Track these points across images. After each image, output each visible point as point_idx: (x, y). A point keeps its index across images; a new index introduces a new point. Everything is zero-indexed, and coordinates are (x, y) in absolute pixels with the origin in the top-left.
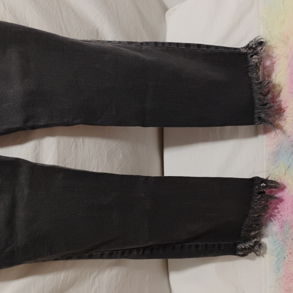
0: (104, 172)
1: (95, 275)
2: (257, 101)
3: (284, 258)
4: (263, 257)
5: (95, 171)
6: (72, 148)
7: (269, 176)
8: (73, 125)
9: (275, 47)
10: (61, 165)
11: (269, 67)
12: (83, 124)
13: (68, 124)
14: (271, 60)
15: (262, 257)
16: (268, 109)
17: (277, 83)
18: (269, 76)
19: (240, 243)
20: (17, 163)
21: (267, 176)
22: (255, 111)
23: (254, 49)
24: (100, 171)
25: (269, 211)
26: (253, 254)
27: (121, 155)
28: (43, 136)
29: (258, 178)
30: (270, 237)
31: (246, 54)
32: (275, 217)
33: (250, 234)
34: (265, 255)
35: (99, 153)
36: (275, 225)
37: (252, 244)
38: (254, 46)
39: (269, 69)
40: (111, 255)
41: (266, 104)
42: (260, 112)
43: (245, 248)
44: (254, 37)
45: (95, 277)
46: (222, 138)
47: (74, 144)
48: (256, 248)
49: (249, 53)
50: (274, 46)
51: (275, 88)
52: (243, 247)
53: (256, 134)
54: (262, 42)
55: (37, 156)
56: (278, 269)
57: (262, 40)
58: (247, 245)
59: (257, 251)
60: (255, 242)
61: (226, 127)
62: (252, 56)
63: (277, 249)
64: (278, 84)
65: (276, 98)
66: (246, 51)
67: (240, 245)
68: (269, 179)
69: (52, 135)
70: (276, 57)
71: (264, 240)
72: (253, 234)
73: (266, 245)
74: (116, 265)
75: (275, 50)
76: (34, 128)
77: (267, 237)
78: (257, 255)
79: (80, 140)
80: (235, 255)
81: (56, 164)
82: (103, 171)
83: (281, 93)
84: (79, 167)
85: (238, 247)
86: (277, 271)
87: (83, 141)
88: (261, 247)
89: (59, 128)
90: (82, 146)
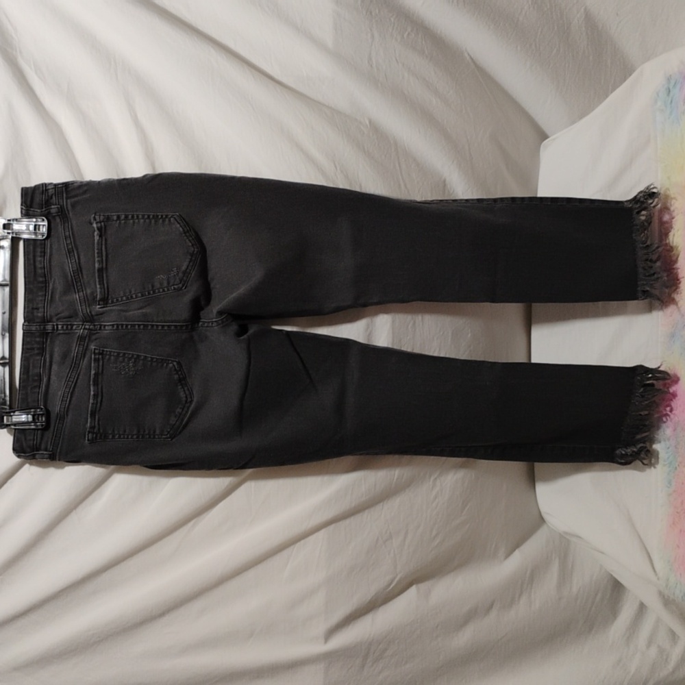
0: (447, 356)
1: (436, 476)
2: (640, 270)
3: (676, 468)
4: (655, 467)
5: (436, 354)
6: (409, 327)
7: (661, 365)
8: (409, 302)
9: (675, 198)
10: (396, 347)
11: (666, 222)
12: (421, 300)
13: (403, 301)
14: (669, 213)
15: (652, 468)
16: (654, 280)
17: (675, 244)
18: (667, 235)
19: (619, 448)
20: (346, 344)
21: (659, 365)
22: (639, 283)
23: (643, 202)
24: (442, 355)
25: (661, 409)
26: (638, 463)
27: (470, 335)
28: (376, 313)
29: (641, 367)
30: (663, 443)
31: (631, 210)
32: (668, 418)
33: (634, 437)
34: (656, 466)
35: (441, 333)
36: (668, 427)
37: (635, 450)
38: (642, 199)
39: (666, 225)
40: (453, 453)
41: (654, 274)
42: (644, 285)
43: (626, 454)
44: (646, 185)
45: (436, 479)
46: (606, 314)
47: (412, 322)
48: (642, 455)
49: (636, 209)
50: (672, 196)
51: (673, 251)
52: (623, 452)
53: (650, 309)
54: (654, 193)
55: (370, 335)
56: (670, 482)
57: (655, 190)
58: (629, 451)
59: (644, 459)
60: (641, 448)
61: (611, 302)
62: (638, 213)
63: (668, 458)
64: (675, 246)
65: (674, 265)
66: (631, 205)
67: (620, 449)
68: (661, 369)
69: (386, 312)
70: (674, 211)
71: (656, 446)
72: (638, 437)
73: (658, 452)
74: (462, 466)
75: (673, 201)
76: (365, 305)
77: (660, 442)
78: (643, 464)
79: (419, 318)
80: (613, 462)
81: (390, 346)
82: (446, 354)
83: (679, 259)
84: (417, 351)
85: (618, 452)
86: (669, 485)
87: (422, 319)
88: (649, 455)
89: (394, 305)
90: (421, 324)
